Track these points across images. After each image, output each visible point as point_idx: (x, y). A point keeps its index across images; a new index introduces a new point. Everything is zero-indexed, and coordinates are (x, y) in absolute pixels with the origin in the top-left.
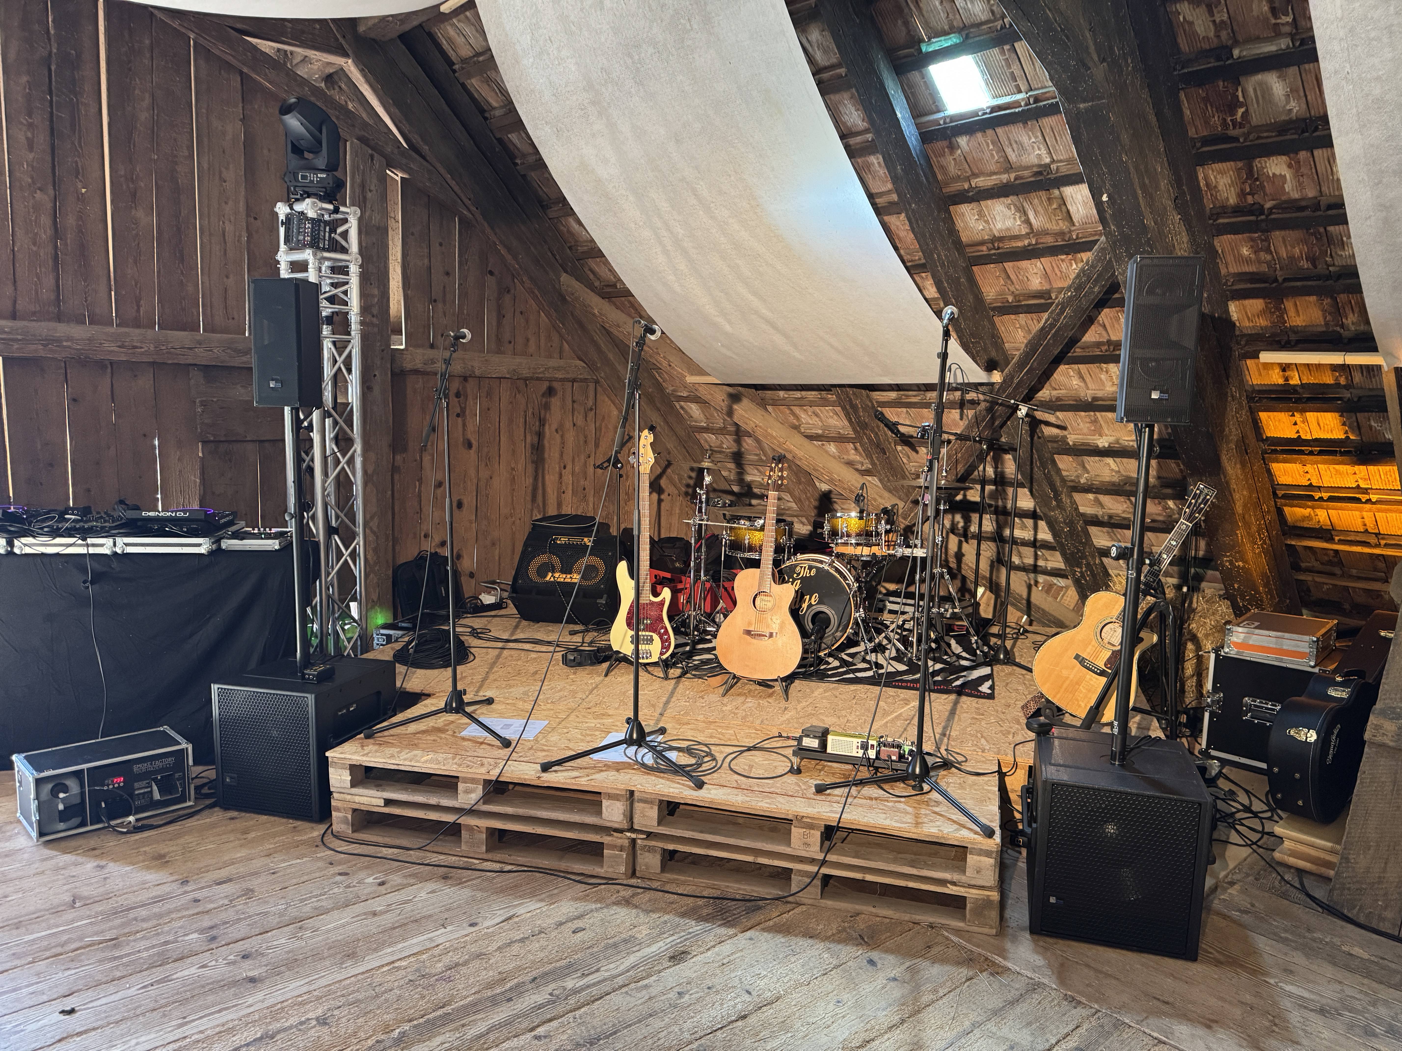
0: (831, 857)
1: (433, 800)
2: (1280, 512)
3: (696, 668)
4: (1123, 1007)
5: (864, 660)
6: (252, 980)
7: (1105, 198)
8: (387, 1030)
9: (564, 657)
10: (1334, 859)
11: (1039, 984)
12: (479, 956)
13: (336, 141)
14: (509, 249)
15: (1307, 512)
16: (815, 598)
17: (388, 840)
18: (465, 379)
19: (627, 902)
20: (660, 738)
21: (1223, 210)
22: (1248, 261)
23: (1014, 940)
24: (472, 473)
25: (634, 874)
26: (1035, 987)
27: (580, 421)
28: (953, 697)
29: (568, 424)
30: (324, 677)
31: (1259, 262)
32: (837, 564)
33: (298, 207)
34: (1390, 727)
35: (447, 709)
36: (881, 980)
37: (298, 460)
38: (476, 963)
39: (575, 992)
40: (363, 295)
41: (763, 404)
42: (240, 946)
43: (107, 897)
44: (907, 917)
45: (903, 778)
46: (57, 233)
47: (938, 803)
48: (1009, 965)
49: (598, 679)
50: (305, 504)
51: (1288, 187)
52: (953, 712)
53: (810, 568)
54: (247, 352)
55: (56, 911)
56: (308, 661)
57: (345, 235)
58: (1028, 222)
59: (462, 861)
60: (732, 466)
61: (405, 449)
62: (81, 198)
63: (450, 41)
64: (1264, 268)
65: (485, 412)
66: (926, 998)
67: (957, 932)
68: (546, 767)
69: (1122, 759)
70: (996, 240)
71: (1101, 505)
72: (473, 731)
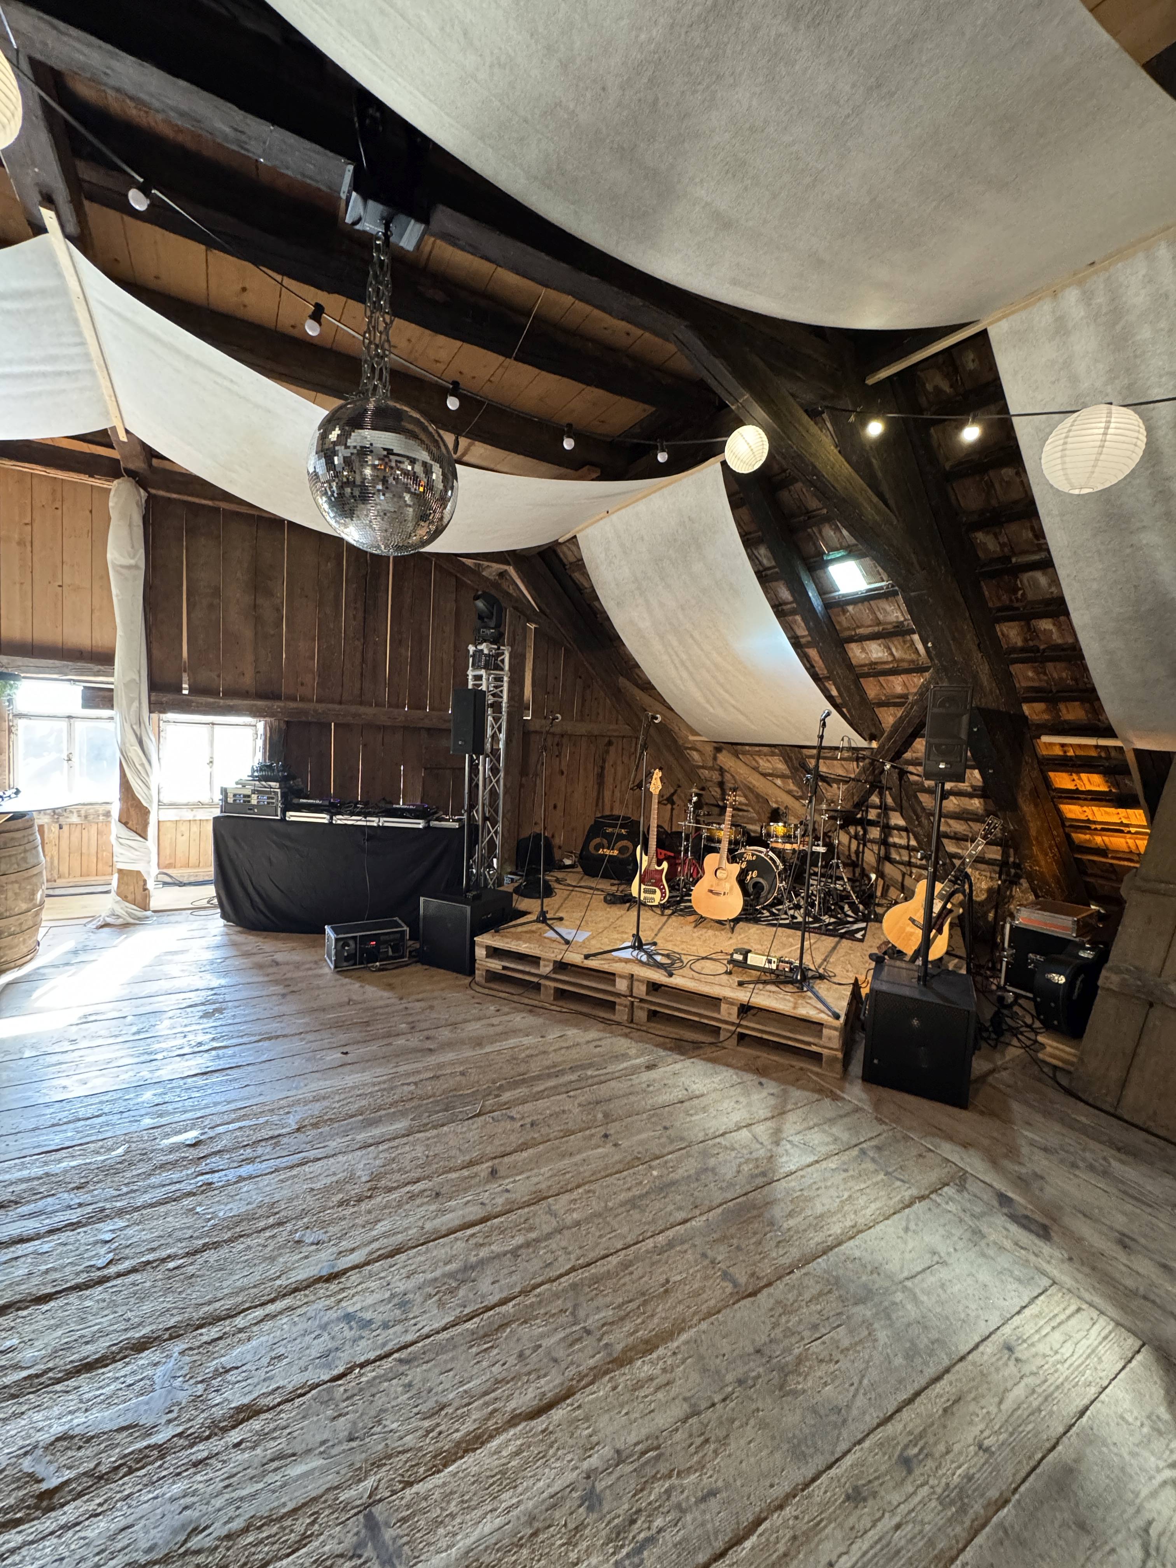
0: (744, 1023)
1: (527, 969)
2: (1068, 837)
3: (681, 910)
4: (910, 1129)
5: (786, 913)
6: (430, 1050)
7: (930, 645)
8: (494, 1082)
9: (605, 899)
10: (1075, 1060)
11: (861, 1109)
12: (544, 1052)
13: (501, 610)
14: (591, 664)
15: (1088, 837)
16: (755, 873)
17: (503, 989)
18: (562, 736)
19: (626, 1035)
20: (653, 948)
21: (1014, 649)
22: (1032, 680)
23: (851, 1083)
24: (563, 788)
25: (632, 1022)
26: (857, 1110)
27: (626, 760)
28: (837, 939)
29: (619, 762)
30: (476, 898)
31: (1040, 680)
32: (771, 853)
33: (479, 647)
34: (1115, 978)
35: (537, 921)
36: (764, 1094)
37: (471, 780)
38: (542, 1056)
39: (592, 1077)
40: (510, 690)
41: (736, 755)
42: (426, 1033)
43: (364, 1002)
44: (787, 1062)
45: (792, 982)
46: (363, 661)
47: (810, 998)
48: (845, 1096)
49: (623, 912)
50: (472, 806)
51: (1055, 636)
52: (834, 948)
53: (753, 855)
54: (449, 721)
55: (341, 1005)
56: (468, 889)
57: (503, 661)
58: (892, 654)
59: (540, 1004)
60: (718, 790)
61: (527, 775)
62: (375, 643)
63: (564, 554)
64: (1044, 684)
65: (572, 754)
66: (789, 1107)
67: (817, 1074)
68: (587, 957)
69: (925, 981)
70: (873, 664)
71: (950, 826)
72: (550, 934)
